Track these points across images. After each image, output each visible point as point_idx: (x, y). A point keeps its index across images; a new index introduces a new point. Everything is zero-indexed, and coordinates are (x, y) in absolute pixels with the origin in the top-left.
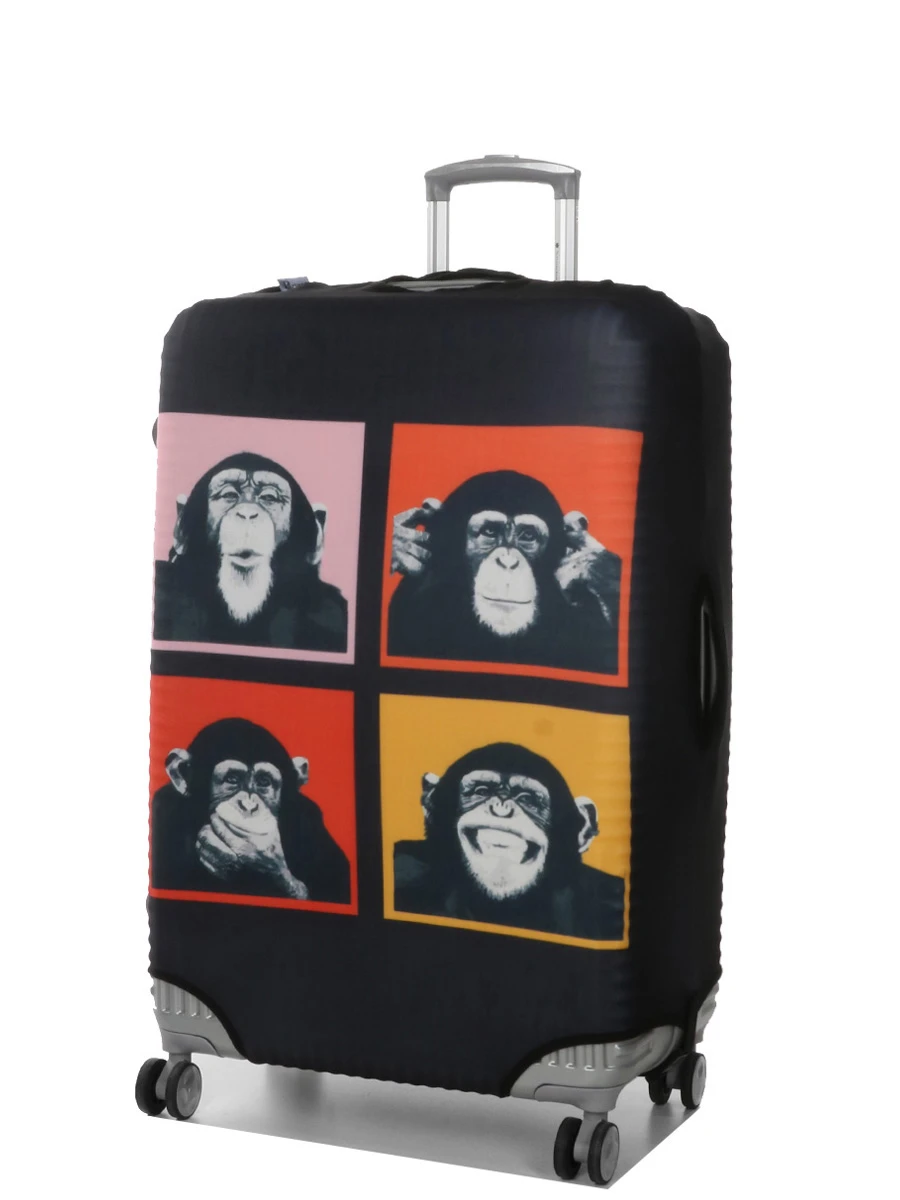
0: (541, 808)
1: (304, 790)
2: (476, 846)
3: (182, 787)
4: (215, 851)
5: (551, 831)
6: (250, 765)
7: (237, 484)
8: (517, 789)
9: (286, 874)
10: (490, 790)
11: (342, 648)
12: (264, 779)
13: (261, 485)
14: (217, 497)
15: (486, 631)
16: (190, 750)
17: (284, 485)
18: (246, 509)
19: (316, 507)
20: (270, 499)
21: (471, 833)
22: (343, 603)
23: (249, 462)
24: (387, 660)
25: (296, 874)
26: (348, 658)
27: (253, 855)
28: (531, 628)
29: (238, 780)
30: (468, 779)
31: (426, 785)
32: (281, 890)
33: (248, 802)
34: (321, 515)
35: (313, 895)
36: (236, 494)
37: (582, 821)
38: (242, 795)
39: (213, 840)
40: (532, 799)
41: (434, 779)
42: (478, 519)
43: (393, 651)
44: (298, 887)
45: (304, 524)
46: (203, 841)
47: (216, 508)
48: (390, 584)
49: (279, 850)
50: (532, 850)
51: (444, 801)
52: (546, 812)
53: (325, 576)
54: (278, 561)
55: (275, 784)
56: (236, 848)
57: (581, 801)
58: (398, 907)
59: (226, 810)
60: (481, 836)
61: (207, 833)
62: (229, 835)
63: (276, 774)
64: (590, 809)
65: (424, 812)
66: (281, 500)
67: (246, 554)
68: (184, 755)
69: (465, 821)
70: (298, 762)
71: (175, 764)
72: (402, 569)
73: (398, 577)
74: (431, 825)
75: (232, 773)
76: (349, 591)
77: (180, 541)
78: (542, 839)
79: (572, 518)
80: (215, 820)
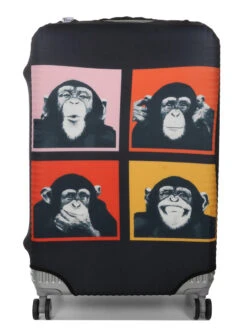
0: (188, 197)
1: (99, 198)
2: (165, 212)
3: (48, 201)
4: (62, 223)
5: (192, 205)
6: (77, 190)
7: (70, 91)
8: (180, 192)
9: (92, 228)
10: (170, 193)
11: (114, 146)
12: (83, 195)
13: (80, 92)
14: (61, 96)
15: (167, 138)
16: (51, 187)
17: (90, 93)
18: (74, 100)
19: (102, 100)
20: (84, 97)
21: (163, 208)
22: (114, 132)
23: (75, 83)
24: (131, 149)
25: (95, 228)
26: (117, 149)
27: (78, 223)
28: (183, 137)
29: (72, 196)
30: (162, 190)
31: (146, 192)
32: (90, 234)
33: (76, 203)
34: (105, 103)
35: (102, 235)
36: (70, 94)
37: (203, 200)
38: (74, 202)
39: (62, 219)
40: (184, 195)
41: (149, 190)
42: (165, 101)
43: (133, 146)
44: (96, 233)
45: (98, 106)
46: (57, 220)
47: (61, 100)
48: (132, 125)
49: (89, 220)
50: (186, 212)
51: (153, 198)
52: (190, 199)
53: (107, 123)
54: (88, 118)
55: (87, 196)
56: (71, 221)
57: (202, 194)
58: (136, 236)
59: (67, 208)
60: (167, 209)
61: (59, 217)
62: (68, 217)
63: (88, 192)
64: (206, 196)
65: (146, 202)
66: (88, 97)
67: (74, 116)
68: (49, 189)
69: (161, 204)
70: (97, 187)
71: (45, 193)
72: (137, 120)
73: (136, 123)
74: (148, 206)
75: (69, 194)
76: (116, 127)
77: (46, 112)
78: (189, 207)
79: (199, 97)
80: (62, 211)
